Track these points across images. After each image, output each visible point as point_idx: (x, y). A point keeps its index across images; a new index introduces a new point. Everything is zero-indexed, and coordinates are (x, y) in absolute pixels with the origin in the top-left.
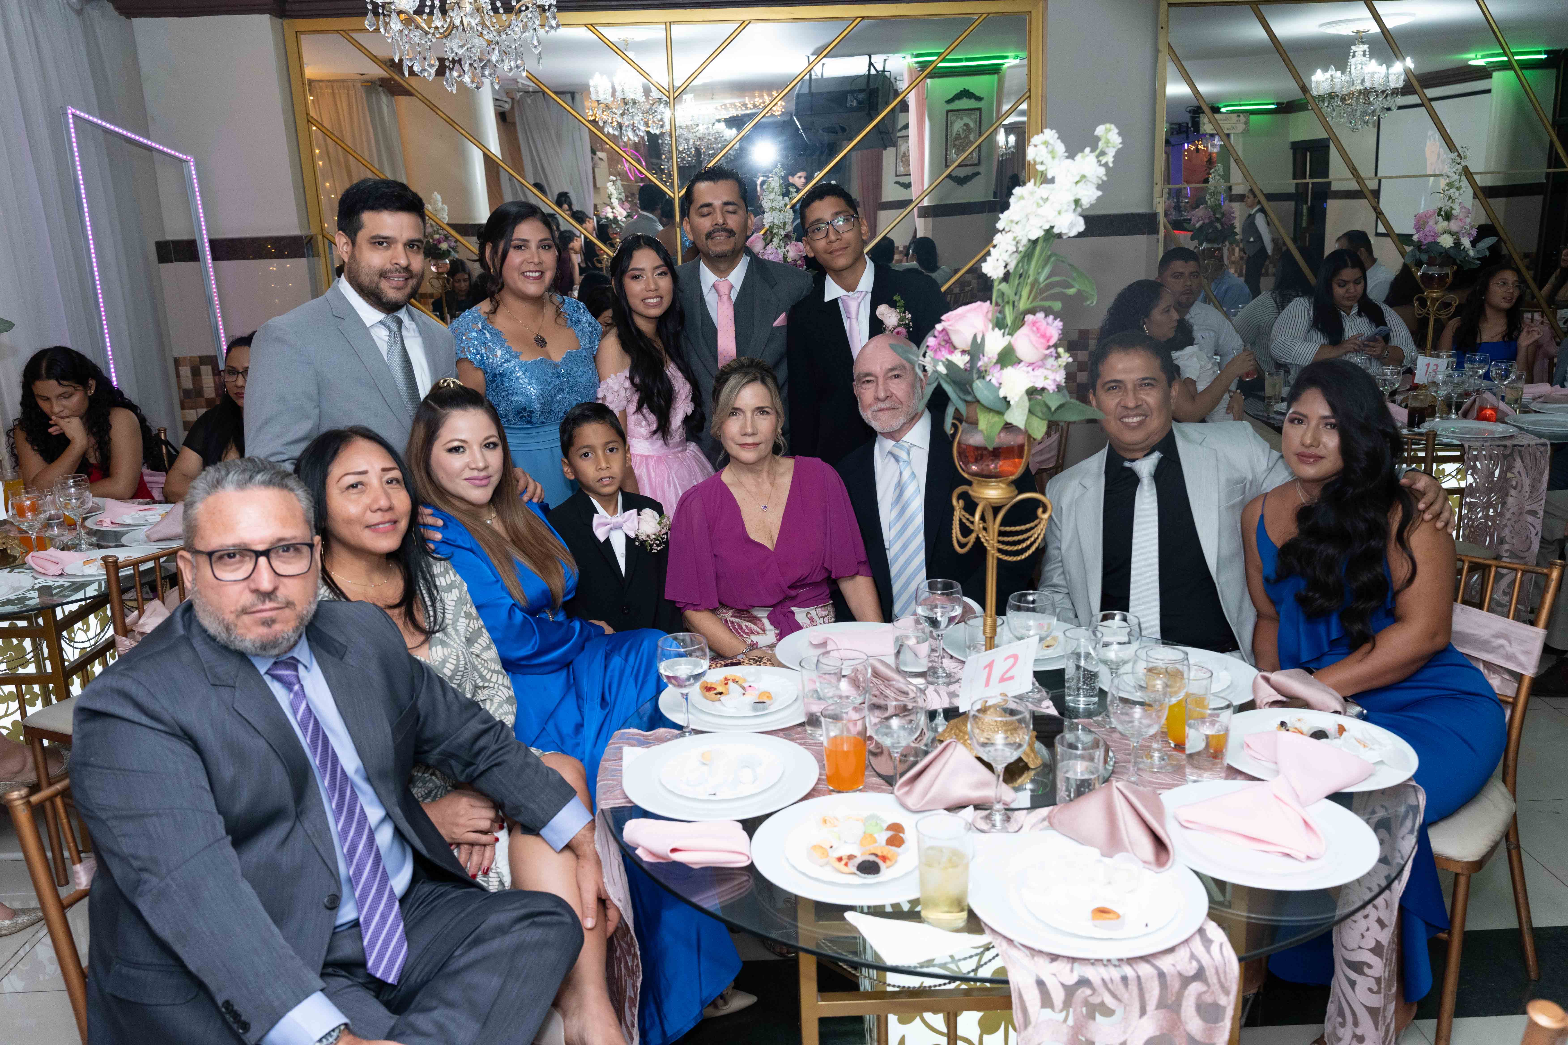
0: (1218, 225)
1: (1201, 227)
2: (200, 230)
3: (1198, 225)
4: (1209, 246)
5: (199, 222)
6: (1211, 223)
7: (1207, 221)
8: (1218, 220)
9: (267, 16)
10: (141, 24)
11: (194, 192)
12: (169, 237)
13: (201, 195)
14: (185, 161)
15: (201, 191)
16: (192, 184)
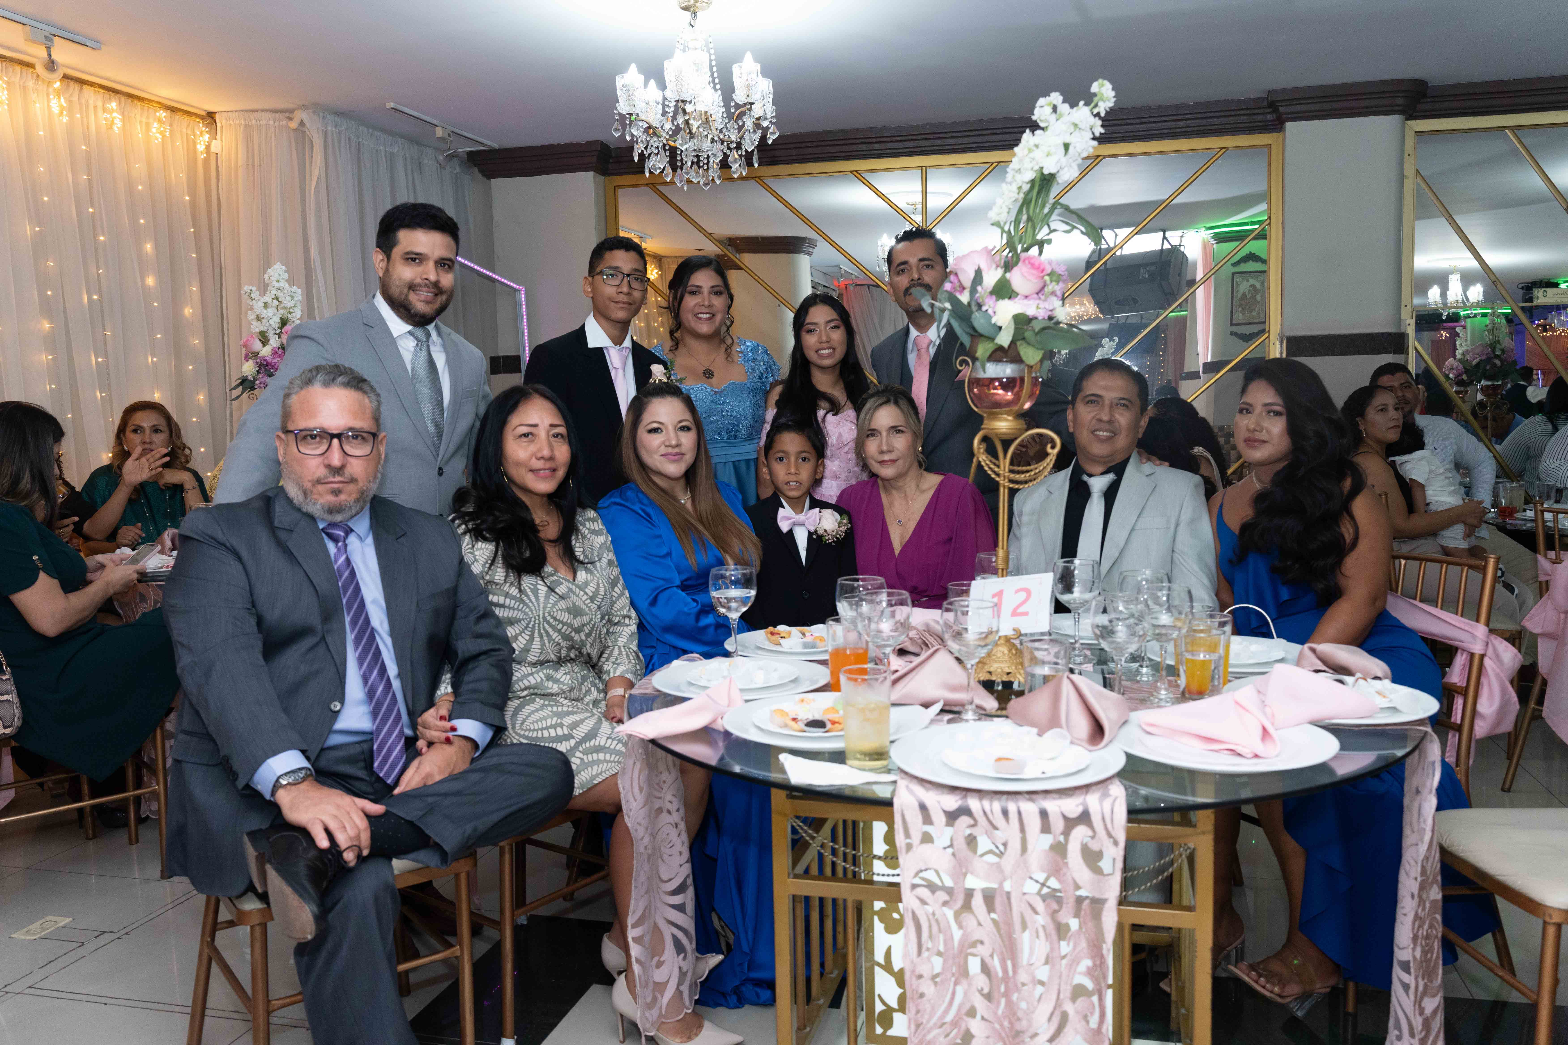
0: (1498, 362)
1: (1478, 364)
2: (524, 347)
3: (1474, 363)
4: (1489, 383)
5: (524, 340)
6: (1489, 360)
7: (1484, 358)
8: (1497, 357)
9: (591, 173)
10: (497, 183)
11: (522, 316)
12: (501, 354)
13: (528, 319)
14: (518, 290)
15: (528, 315)
16: (521, 309)
